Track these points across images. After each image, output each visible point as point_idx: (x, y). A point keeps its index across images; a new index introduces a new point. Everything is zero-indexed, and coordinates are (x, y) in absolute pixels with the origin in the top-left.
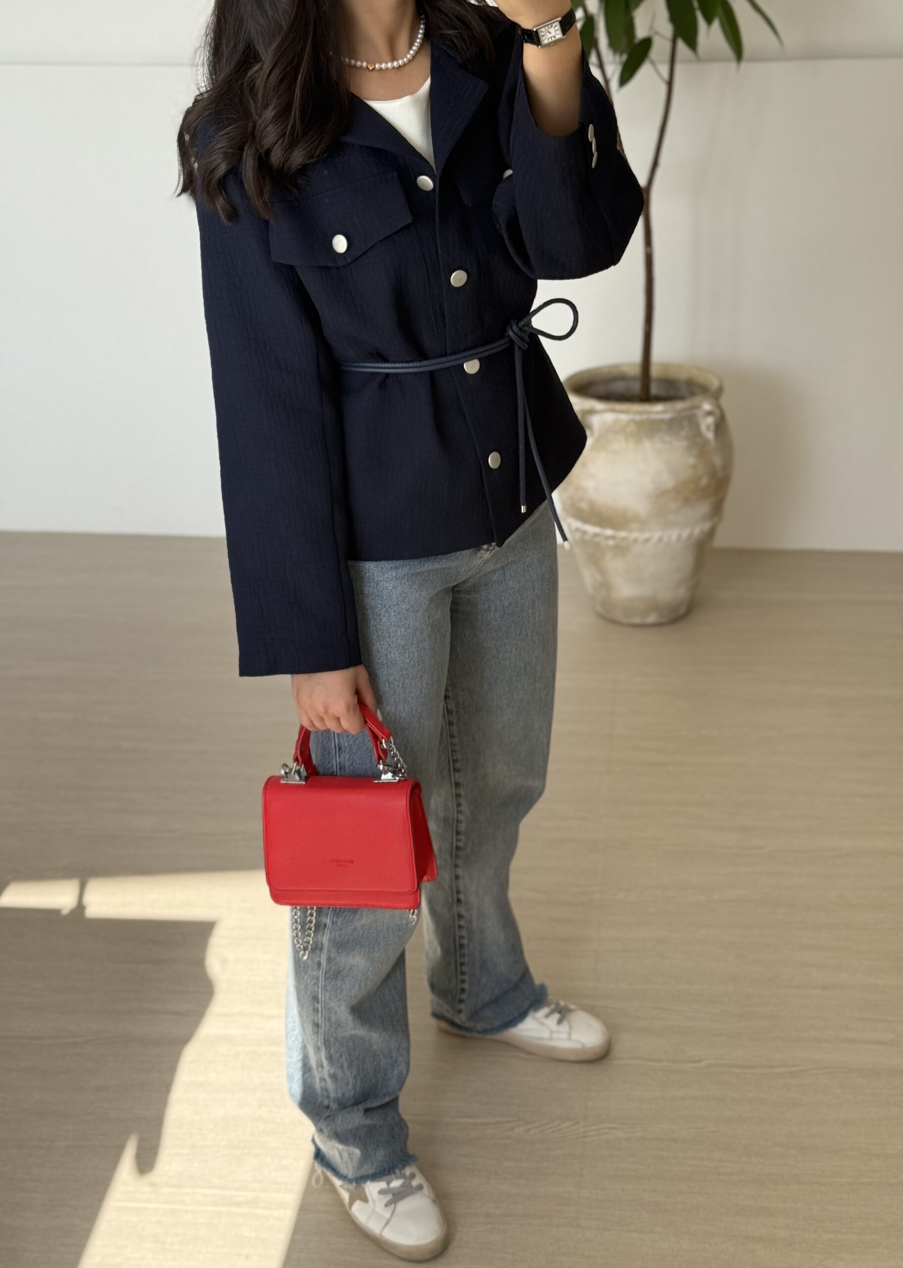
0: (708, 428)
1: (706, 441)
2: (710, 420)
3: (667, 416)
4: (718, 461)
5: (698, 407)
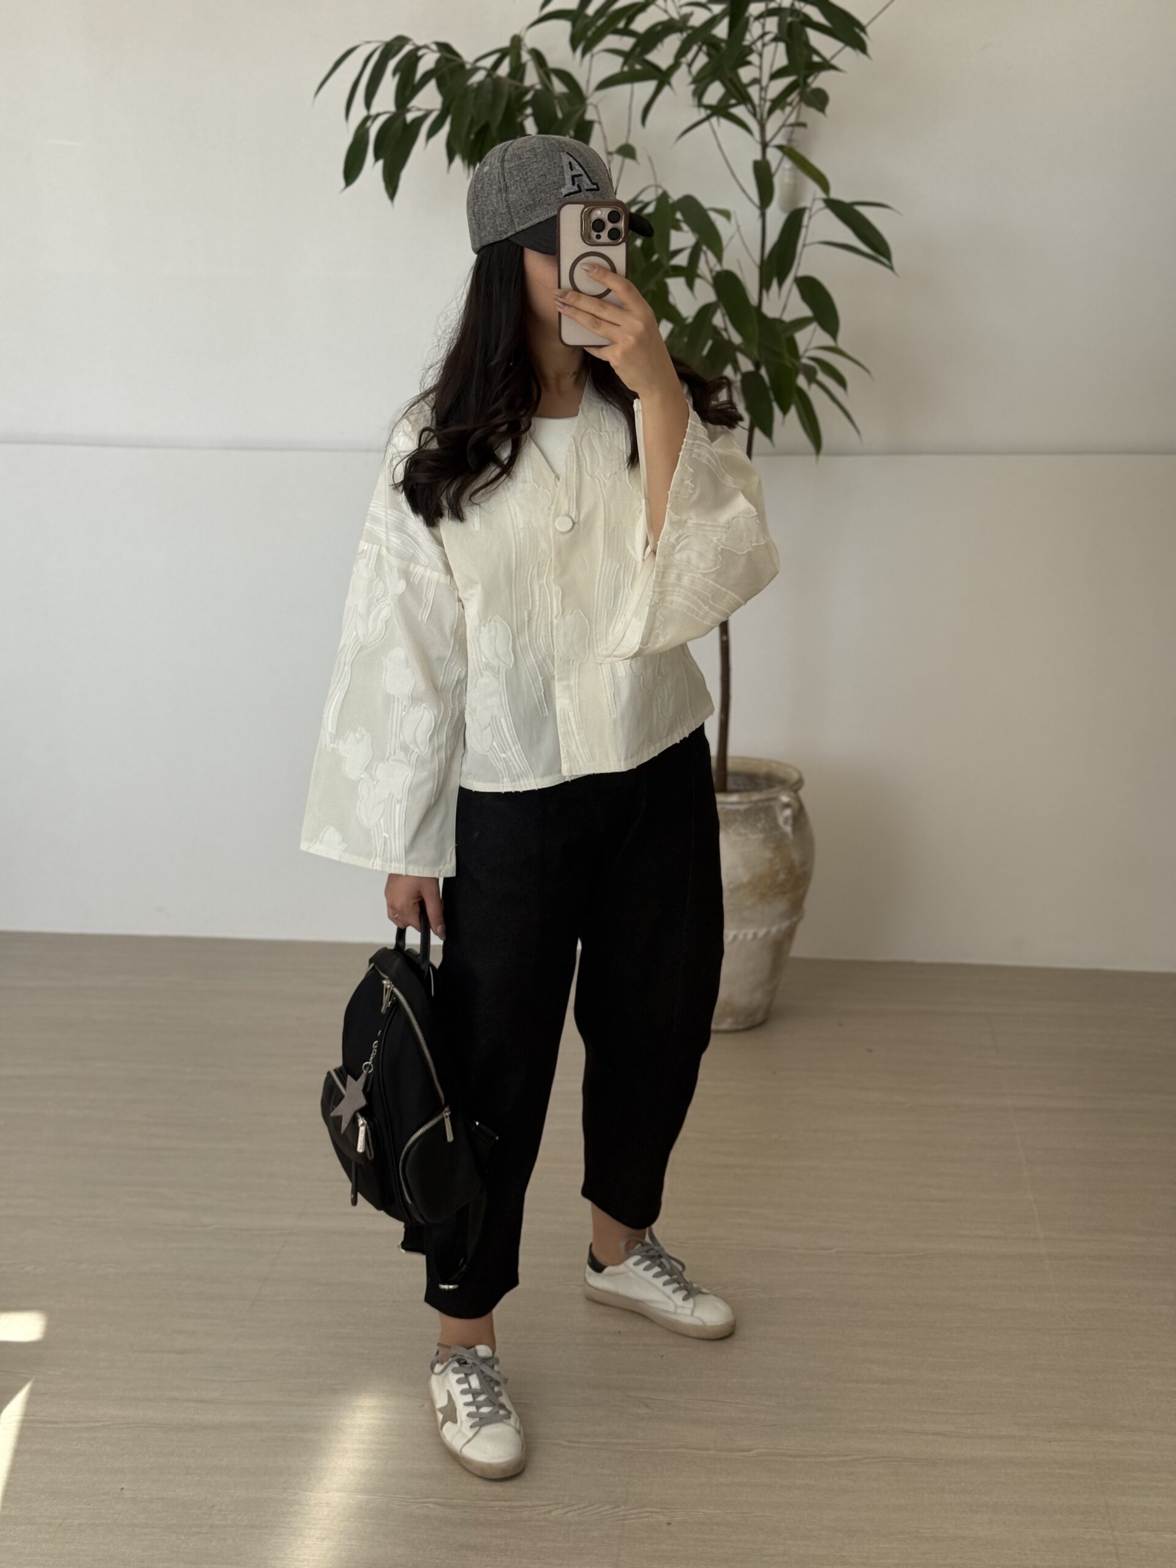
0: (786, 822)
1: (783, 835)
2: (788, 812)
4: (795, 856)
5: (775, 798)
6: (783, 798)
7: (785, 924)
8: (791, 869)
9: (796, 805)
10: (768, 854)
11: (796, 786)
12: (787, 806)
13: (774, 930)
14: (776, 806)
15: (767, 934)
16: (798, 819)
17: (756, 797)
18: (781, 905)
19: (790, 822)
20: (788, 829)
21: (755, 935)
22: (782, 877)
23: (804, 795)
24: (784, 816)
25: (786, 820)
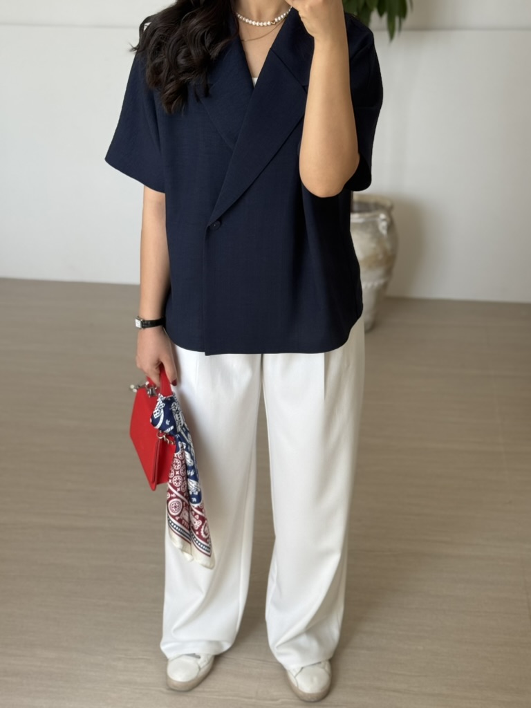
1: (381, 235)
2: (384, 224)
3: (361, 221)
4: (388, 246)
5: (377, 216)
6: (383, 216)
7: (382, 281)
8: (385, 253)
9: (388, 219)
10: (373, 245)
11: (389, 210)
12: (384, 220)
13: (376, 284)
14: (378, 220)
15: (372, 286)
16: (391, 227)
17: (367, 215)
18: (379, 271)
19: (386, 228)
20: (384, 232)
22: (380, 257)
23: (394, 213)
24: (383, 226)
25: (383, 228)
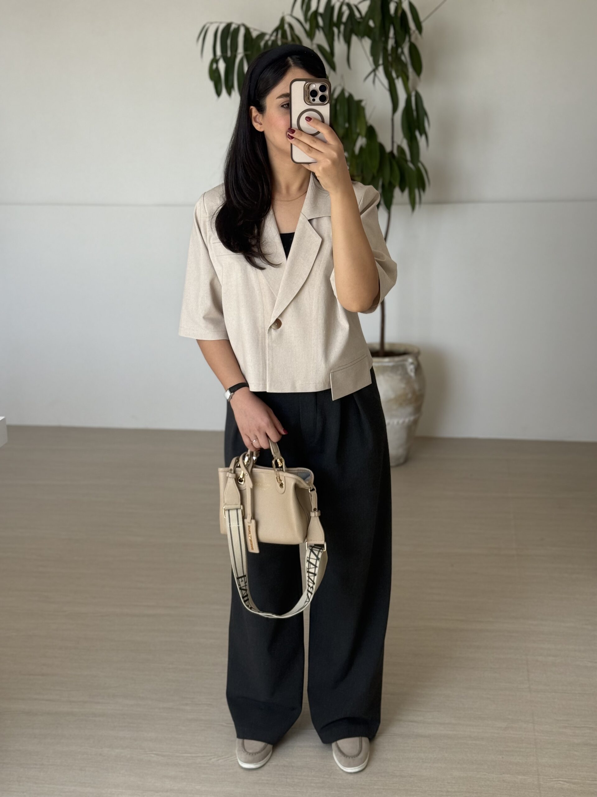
1: (410, 377)
2: (412, 367)
3: (391, 364)
4: (416, 387)
5: (406, 360)
6: (410, 360)
7: (412, 418)
8: (414, 392)
9: (416, 363)
10: (403, 385)
11: (416, 356)
12: (412, 363)
13: (407, 420)
14: (407, 364)
15: (404, 422)
16: (418, 368)
17: (397, 360)
18: (409, 409)
19: (413, 370)
20: (412, 374)
21: (398, 423)
22: (410, 396)
23: (420, 358)
24: (411, 369)
25: (411, 370)
